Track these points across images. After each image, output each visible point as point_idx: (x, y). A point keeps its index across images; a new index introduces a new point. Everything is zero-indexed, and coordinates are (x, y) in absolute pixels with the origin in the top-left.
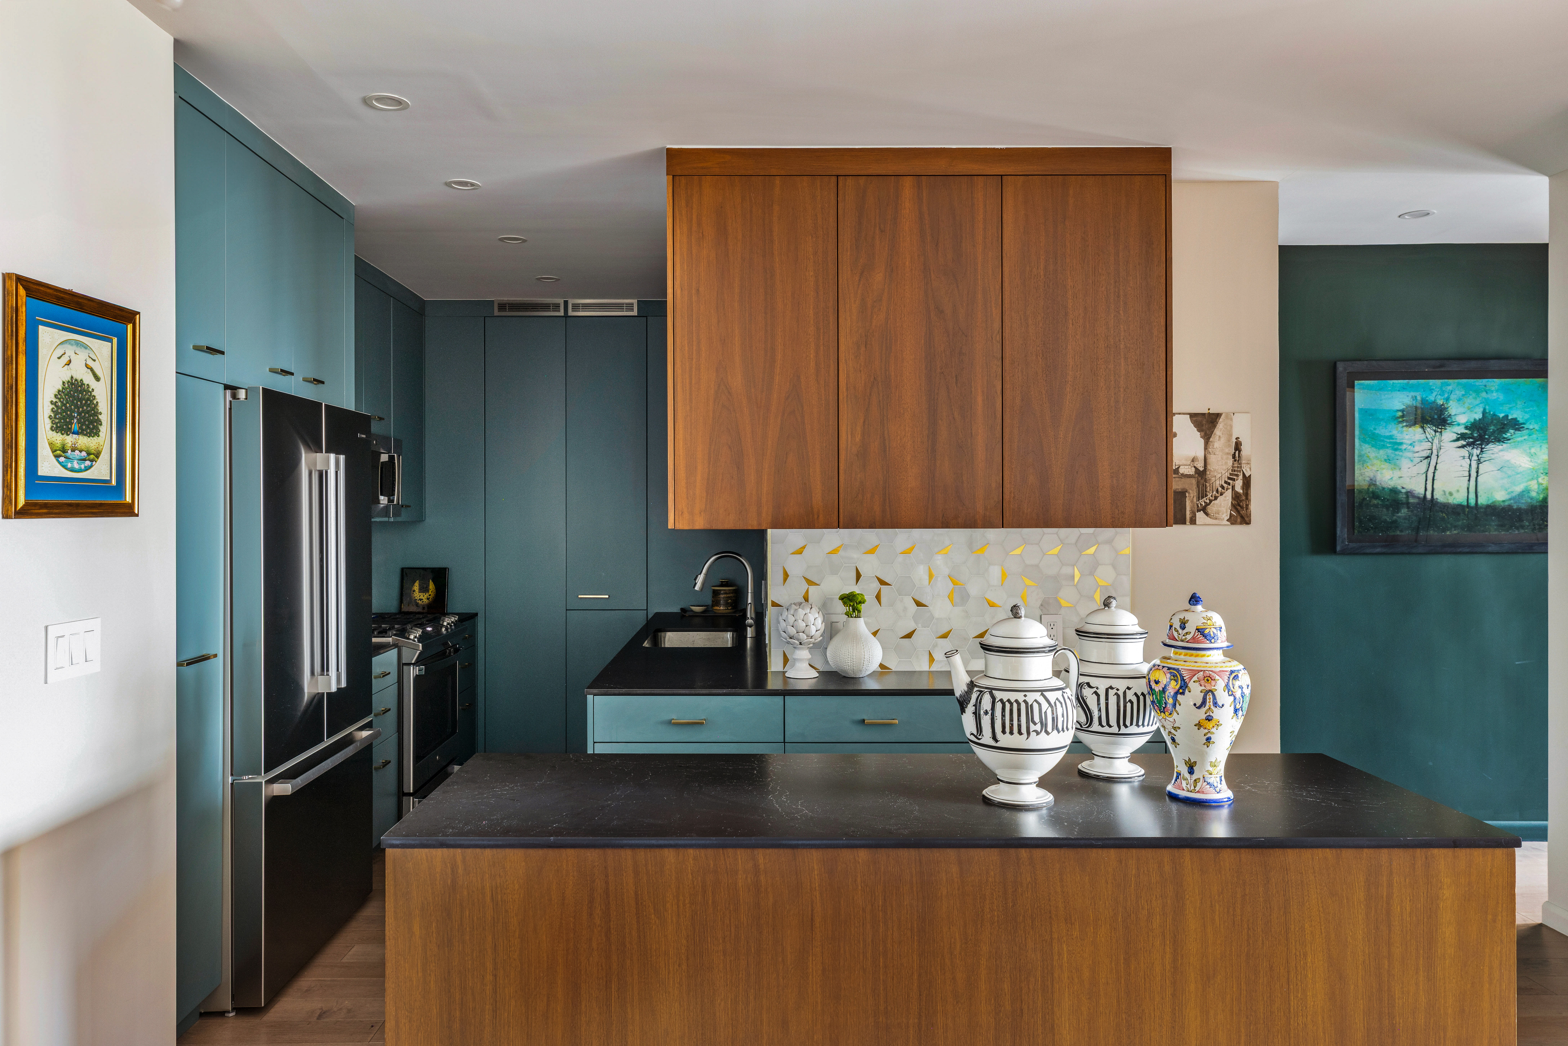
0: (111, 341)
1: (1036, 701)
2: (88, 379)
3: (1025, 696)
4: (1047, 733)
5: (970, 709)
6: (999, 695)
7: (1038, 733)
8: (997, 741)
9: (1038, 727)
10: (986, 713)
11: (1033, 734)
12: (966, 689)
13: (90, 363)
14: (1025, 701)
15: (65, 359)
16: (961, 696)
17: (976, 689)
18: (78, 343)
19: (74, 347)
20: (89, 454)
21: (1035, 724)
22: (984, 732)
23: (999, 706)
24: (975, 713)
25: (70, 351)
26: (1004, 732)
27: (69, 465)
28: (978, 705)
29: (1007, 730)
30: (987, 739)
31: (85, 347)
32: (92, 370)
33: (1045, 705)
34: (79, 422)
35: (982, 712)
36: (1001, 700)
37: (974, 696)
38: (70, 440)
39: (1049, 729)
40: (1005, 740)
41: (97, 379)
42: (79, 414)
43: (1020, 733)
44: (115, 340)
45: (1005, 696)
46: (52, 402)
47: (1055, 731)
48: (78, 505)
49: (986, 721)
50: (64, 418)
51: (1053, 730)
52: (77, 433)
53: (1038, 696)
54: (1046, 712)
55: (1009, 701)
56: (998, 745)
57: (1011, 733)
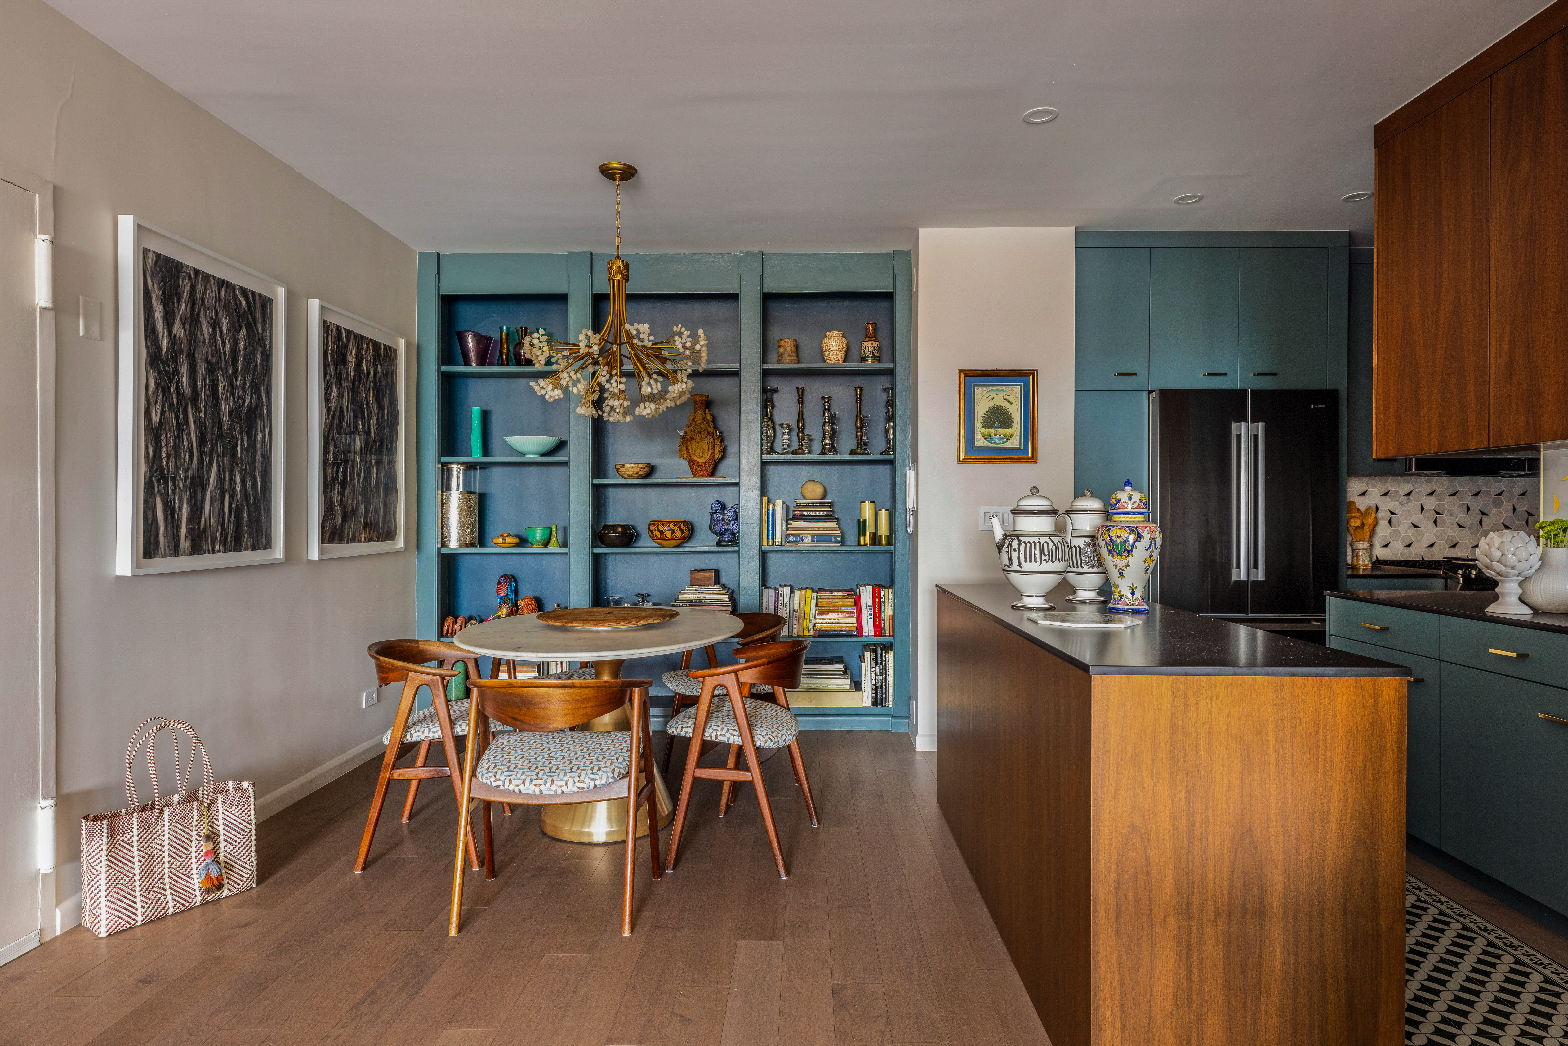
0: (1020, 385)
1: (1046, 542)
2: (1005, 404)
3: (1039, 539)
4: (1053, 562)
5: (1005, 549)
6: (1022, 539)
7: (1047, 561)
8: (1021, 567)
9: (1047, 558)
10: (1015, 550)
11: (1044, 562)
12: (1002, 538)
13: (1006, 397)
14: (1039, 542)
15: (991, 398)
16: (999, 542)
17: (1008, 538)
18: (998, 390)
19: (996, 392)
20: (1005, 436)
21: (1045, 556)
22: (1013, 563)
23: (1023, 545)
24: (1008, 552)
25: (993, 394)
26: (1026, 561)
27: (993, 442)
28: (1010, 547)
29: (1028, 560)
30: (1015, 567)
31: (1003, 391)
32: (1007, 400)
33: (1051, 545)
34: (998, 423)
35: (1012, 550)
36: (1024, 542)
37: (1007, 542)
38: (993, 431)
39: (1054, 559)
40: (1027, 566)
41: (1011, 403)
42: (999, 419)
43: (1036, 561)
44: (1023, 385)
45: (1027, 539)
46: (982, 417)
47: (1057, 561)
48: (995, 458)
49: (1015, 555)
50: (990, 422)
51: (1056, 560)
52: (998, 428)
53: (1047, 539)
54: (1052, 549)
55: (1029, 542)
56: (1022, 570)
57: (1031, 561)
